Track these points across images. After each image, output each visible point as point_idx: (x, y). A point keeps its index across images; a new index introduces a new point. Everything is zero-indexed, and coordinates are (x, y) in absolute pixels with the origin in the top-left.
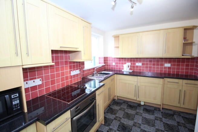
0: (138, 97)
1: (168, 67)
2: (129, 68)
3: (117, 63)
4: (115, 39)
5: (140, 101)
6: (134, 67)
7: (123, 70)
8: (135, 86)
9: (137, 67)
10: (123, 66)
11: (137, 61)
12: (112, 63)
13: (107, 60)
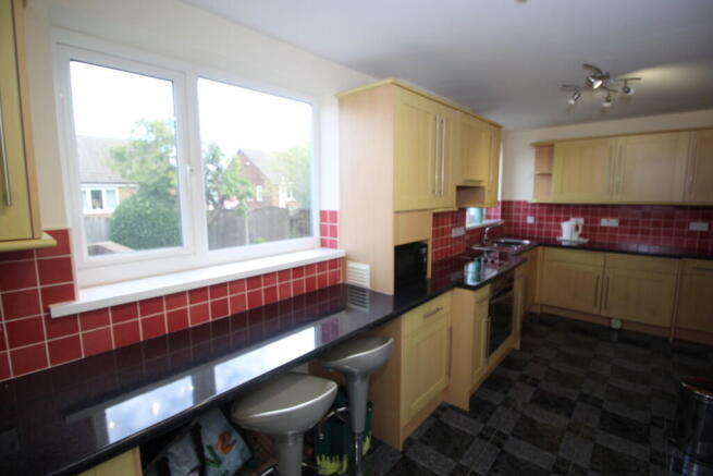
0: (606, 307)
1: (702, 232)
2: (580, 231)
3: (540, 219)
4: (537, 152)
5: (611, 319)
6: (593, 229)
7: (558, 238)
8: (598, 278)
9: (604, 229)
10: (559, 227)
11: (605, 215)
12: (525, 218)
13: (509, 210)
